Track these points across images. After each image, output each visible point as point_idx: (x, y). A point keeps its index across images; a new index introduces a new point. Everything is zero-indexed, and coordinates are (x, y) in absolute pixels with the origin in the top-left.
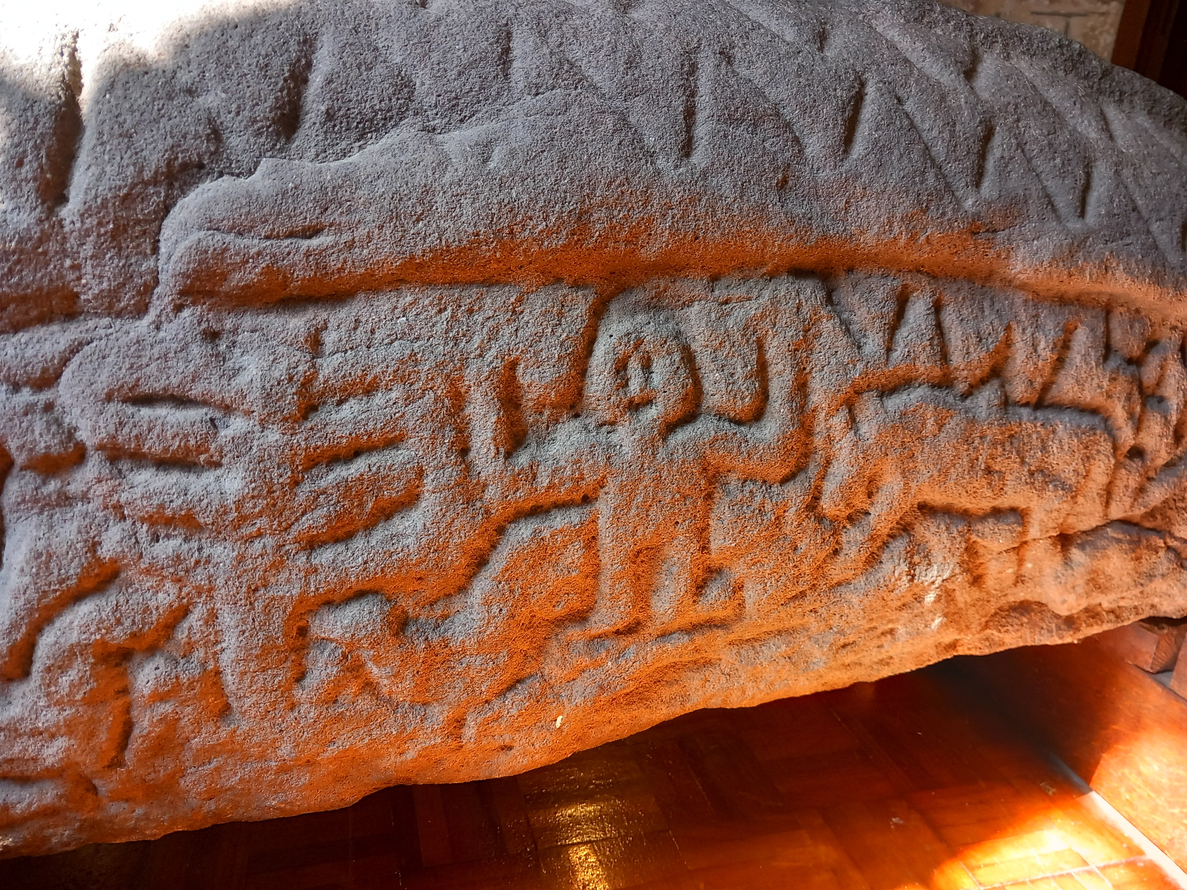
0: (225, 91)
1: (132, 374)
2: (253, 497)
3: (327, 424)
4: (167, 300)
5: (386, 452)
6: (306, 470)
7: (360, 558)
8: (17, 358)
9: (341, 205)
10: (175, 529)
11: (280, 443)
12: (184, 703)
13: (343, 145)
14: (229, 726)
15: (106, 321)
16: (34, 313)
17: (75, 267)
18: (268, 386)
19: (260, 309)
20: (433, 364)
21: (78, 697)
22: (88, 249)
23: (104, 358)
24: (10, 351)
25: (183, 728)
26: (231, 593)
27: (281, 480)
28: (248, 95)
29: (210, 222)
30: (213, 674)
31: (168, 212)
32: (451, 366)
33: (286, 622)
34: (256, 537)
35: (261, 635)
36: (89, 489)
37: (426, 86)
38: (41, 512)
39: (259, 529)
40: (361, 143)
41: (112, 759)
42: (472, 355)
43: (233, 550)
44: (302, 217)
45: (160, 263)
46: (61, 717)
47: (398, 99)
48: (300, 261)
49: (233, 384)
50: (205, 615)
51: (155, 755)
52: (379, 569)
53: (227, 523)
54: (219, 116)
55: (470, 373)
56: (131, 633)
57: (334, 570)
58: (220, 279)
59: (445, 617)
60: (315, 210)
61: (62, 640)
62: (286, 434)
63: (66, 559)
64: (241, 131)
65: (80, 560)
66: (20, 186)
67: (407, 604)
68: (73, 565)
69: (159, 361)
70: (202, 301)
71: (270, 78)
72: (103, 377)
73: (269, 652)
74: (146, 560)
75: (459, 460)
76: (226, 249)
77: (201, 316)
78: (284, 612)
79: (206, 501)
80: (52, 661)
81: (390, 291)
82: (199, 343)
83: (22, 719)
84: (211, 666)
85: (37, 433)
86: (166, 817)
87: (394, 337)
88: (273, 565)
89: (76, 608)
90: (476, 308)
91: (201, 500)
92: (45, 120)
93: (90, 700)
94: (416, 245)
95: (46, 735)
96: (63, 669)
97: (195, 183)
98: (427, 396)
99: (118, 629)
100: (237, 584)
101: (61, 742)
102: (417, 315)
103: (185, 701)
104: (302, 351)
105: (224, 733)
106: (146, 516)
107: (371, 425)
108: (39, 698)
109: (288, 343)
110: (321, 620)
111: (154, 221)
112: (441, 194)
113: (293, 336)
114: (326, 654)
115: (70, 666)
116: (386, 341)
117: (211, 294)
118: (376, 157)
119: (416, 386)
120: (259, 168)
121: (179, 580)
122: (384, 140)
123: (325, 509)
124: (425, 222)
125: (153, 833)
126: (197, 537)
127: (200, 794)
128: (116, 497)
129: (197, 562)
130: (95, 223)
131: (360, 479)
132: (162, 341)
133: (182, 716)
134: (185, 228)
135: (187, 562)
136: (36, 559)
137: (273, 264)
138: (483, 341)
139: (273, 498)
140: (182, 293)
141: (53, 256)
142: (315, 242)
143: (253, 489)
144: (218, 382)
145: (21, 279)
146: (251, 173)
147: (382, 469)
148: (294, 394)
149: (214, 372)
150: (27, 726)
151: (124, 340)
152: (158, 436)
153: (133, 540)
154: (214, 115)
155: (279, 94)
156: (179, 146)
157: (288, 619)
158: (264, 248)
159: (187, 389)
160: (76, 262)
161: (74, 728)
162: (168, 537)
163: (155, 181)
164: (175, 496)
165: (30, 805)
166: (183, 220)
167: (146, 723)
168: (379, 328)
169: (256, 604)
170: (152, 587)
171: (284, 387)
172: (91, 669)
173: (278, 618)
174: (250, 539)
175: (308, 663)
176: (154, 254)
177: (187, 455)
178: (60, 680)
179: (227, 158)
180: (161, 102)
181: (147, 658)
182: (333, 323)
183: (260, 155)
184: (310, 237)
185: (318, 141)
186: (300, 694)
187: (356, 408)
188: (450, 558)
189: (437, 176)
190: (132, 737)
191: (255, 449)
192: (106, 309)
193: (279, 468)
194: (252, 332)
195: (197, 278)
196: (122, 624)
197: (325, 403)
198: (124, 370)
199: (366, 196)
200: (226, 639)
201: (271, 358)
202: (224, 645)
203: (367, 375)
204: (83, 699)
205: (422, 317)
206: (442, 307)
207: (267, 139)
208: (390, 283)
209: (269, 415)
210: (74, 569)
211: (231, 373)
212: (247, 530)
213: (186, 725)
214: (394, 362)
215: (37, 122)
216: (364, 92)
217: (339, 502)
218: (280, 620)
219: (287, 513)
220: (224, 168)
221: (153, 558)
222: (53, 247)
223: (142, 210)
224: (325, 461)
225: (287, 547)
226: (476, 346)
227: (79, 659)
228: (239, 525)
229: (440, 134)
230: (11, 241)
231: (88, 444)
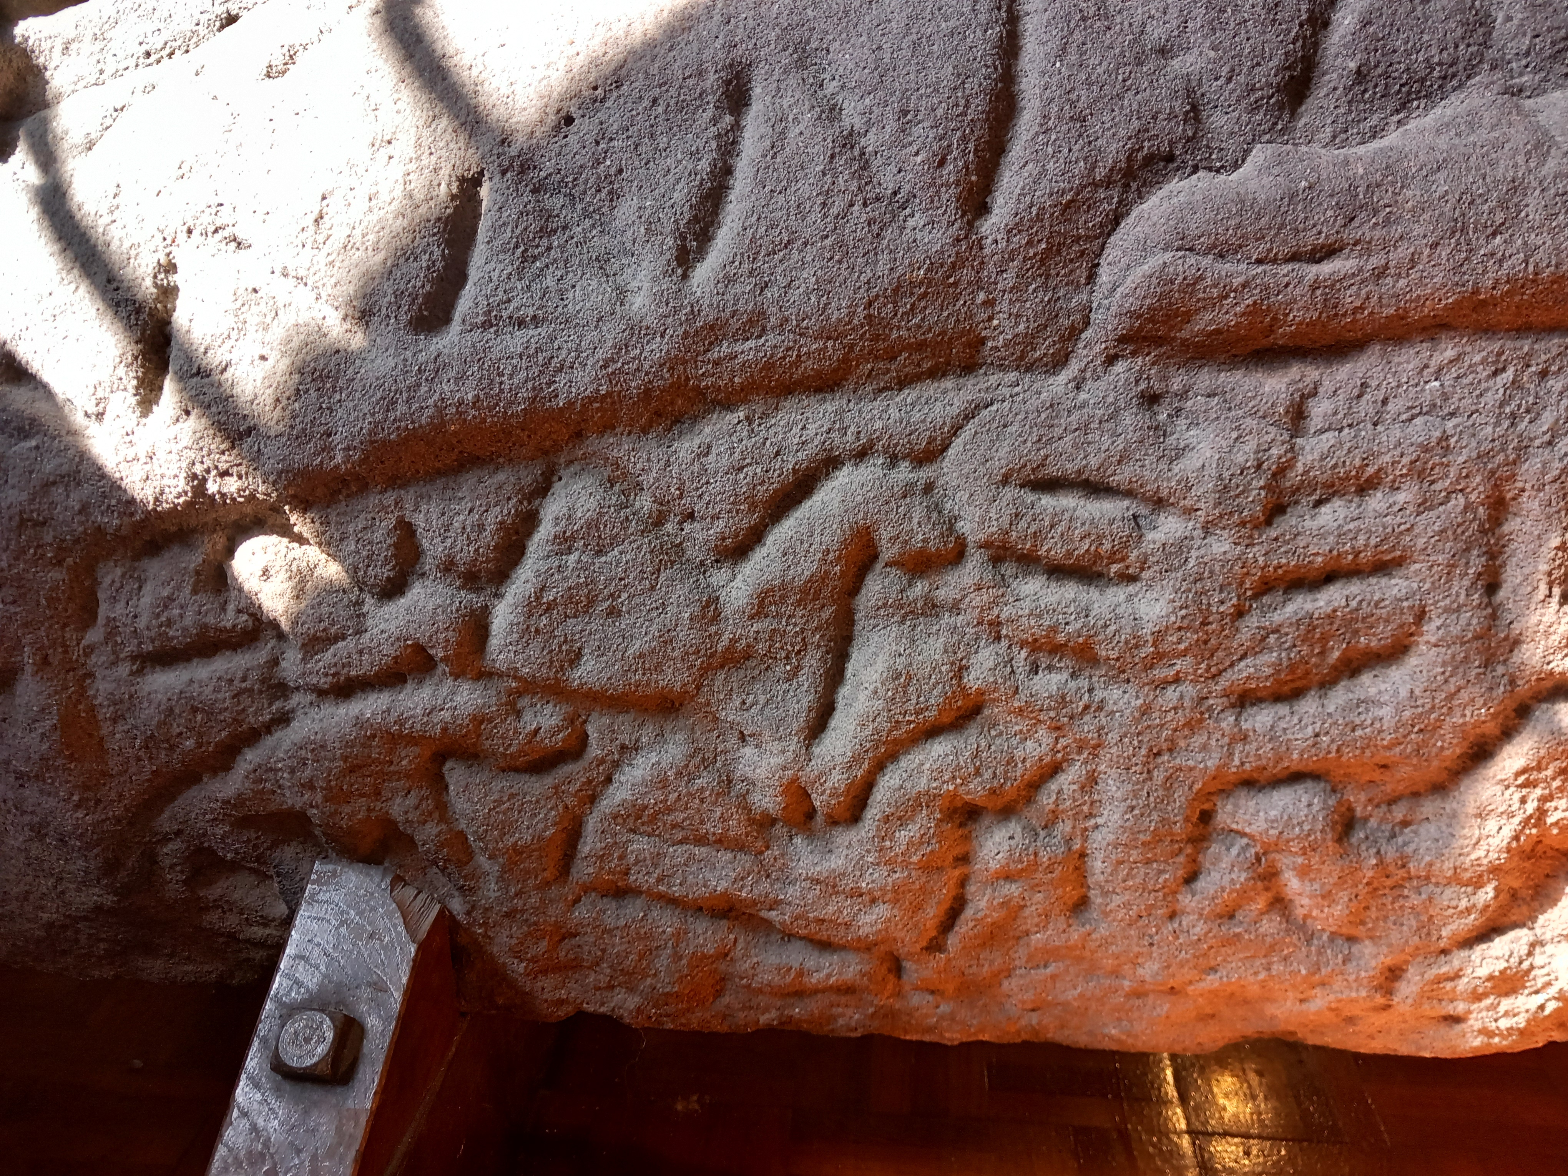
0: (1214, 48)
1: (1039, 450)
2: (1180, 629)
3: (1298, 534)
4: (1097, 349)
5: (1373, 580)
6: (1256, 596)
7: (1310, 729)
8: (901, 423)
9: (1376, 212)
10: (1060, 660)
11: (1229, 556)
12: (1035, 888)
13: (1374, 120)
14: (1083, 926)
15: (1012, 376)
16: (926, 365)
17: (989, 303)
18: (1226, 475)
19: (1224, 363)
20: (1474, 455)
21: (915, 859)
22: (1009, 278)
23: (1005, 426)
24: (894, 413)
25: (1025, 918)
26: (1125, 754)
27: (1222, 609)
28: (1247, 51)
29: (1182, 239)
30: (1077, 855)
31: (1118, 224)
32: (1500, 458)
33: (1191, 802)
34: (1170, 683)
35: (1155, 816)
36: (964, 597)
37: (1516, 22)
38: (902, 622)
39: (1178, 672)
40: (1401, 115)
41: (931, 940)
42: (1537, 442)
43: (1137, 697)
44: (1315, 231)
45: (1097, 296)
46: (890, 880)
47: (1469, 45)
48: (1302, 296)
49: (1176, 470)
50: (1083, 778)
51: (983, 945)
52: (1334, 747)
53: (1137, 660)
54: (1200, 84)
55: (1530, 469)
56: (990, 789)
57: (1270, 740)
58: (1182, 321)
59: (1405, 824)
60: (1335, 221)
61: (908, 785)
62: (1239, 544)
63: (928, 684)
64: (1230, 106)
65: (944, 687)
66: (938, 193)
67: (1358, 800)
68: (935, 692)
69: (1077, 433)
70: (1147, 351)
71: (1280, 24)
72: (1002, 453)
73: (1161, 840)
74: (1023, 696)
75: (1485, 600)
76: (1201, 278)
77: (1141, 372)
78: (1190, 788)
79: (1113, 628)
80: (893, 810)
81: (1422, 342)
82: (1134, 410)
83: (844, 874)
84: (1076, 847)
85: (915, 521)
86: (975, 1022)
87: (1417, 410)
88: (1188, 724)
89: (928, 746)
90: (1554, 368)
91: (1106, 626)
92: (977, 101)
93: (928, 867)
94: (1485, 272)
95: (866, 898)
96: (903, 821)
97: (1158, 183)
98: (1453, 502)
99: (976, 782)
100: (1136, 743)
101: (882, 911)
102: (1458, 377)
103: (1037, 885)
104: (1278, 426)
105: (1075, 935)
106: (1030, 640)
107: (1361, 540)
108: (868, 851)
109: (1261, 414)
110: (1236, 806)
111: (1097, 238)
112: (1537, 192)
113: (1269, 404)
114: (1234, 851)
115: (912, 819)
116: (1404, 417)
117: (1159, 341)
118: (1429, 138)
119: (1438, 486)
120: (1249, 159)
121: (1058, 728)
122: (1438, 111)
123: (1275, 654)
124: (1507, 235)
125: (953, 1036)
126: (1087, 674)
127: (1023, 1002)
128: (996, 611)
129: (1086, 707)
130: (1024, 242)
131: (1331, 617)
132: (1084, 404)
133: (1028, 904)
134: (1145, 249)
135: (1074, 706)
136: (894, 680)
137: (1262, 300)
138: (1557, 420)
139: (1207, 633)
140: (1122, 340)
141: (965, 289)
142: (1326, 268)
143: (1183, 618)
144: (1154, 466)
145: (923, 320)
146: (1236, 166)
147: (1364, 604)
148: (1261, 488)
149: (1150, 452)
150: (848, 883)
151: (1034, 403)
152: (1062, 534)
153: (1009, 669)
154: (1194, 84)
155: (1291, 46)
156: (1147, 130)
157: (1193, 799)
158: (1254, 277)
159: (1109, 472)
160: (991, 297)
161: (901, 896)
162: (1050, 668)
163: (1108, 183)
164: (1073, 617)
165: (829, 976)
166: (1142, 236)
167: (983, 904)
168: (1395, 397)
169: (1156, 773)
170: (1021, 731)
171: (1249, 477)
172: (936, 826)
173: (1181, 796)
174: (1164, 684)
175: (1206, 860)
176: (1088, 284)
177: (1095, 562)
178: (897, 834)
179: (1208, 147)
180: (1128, 69)
181: (999, 822)
182: (1327, 385)
183: (1253, 140)
184: (1319, 261)
185: (1337, 116)
186: (1186, 900)
187: (1342, 513)
188: (1439, 744)
189: (1532, 165)
190: (962, 917)
191: (1192, 562)
192: (1016, 360)
193: (1221, 591)
194: (1209, 396)
195: (1151, 320)
196: (981, 776)
197: (1297, 502)
198: (1029, 444)
199: (1418, 198)
200: (1106, 813)
201: (1234, 435)
202: (1100, 821)
203: (1367, 465)
204: (920, 861)
205: (1465, 381)
206: (1500, 366)
207: (1265, 115)
208: (1424, 329)
209: (1221, 516)
210: (935, 698)
211: (1173, 454)
212: (1161, 673)
213: (1031, 915)
214: (1412, 449)
215: (967, 106)
216: (1417, 37)
217: (1295, 646)
218: (1183, 799)
219: (1220, 654)
220: (1201, 160)
221: (1032, 696)
222: (966, 274)
223: (1086, 222)
224: (1283, 586)
225: (1211, 702)
226: (1545, 428)
227: (924, 812)
228: (1153, 664)
229: (1530, 97)
230: (919, 269)
231: (970, 538)
